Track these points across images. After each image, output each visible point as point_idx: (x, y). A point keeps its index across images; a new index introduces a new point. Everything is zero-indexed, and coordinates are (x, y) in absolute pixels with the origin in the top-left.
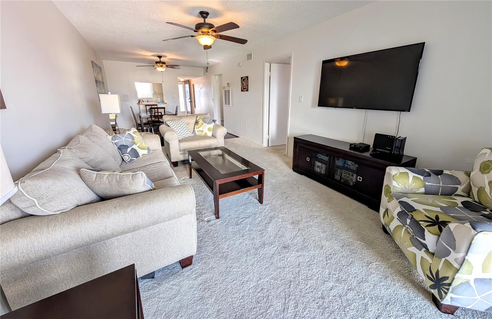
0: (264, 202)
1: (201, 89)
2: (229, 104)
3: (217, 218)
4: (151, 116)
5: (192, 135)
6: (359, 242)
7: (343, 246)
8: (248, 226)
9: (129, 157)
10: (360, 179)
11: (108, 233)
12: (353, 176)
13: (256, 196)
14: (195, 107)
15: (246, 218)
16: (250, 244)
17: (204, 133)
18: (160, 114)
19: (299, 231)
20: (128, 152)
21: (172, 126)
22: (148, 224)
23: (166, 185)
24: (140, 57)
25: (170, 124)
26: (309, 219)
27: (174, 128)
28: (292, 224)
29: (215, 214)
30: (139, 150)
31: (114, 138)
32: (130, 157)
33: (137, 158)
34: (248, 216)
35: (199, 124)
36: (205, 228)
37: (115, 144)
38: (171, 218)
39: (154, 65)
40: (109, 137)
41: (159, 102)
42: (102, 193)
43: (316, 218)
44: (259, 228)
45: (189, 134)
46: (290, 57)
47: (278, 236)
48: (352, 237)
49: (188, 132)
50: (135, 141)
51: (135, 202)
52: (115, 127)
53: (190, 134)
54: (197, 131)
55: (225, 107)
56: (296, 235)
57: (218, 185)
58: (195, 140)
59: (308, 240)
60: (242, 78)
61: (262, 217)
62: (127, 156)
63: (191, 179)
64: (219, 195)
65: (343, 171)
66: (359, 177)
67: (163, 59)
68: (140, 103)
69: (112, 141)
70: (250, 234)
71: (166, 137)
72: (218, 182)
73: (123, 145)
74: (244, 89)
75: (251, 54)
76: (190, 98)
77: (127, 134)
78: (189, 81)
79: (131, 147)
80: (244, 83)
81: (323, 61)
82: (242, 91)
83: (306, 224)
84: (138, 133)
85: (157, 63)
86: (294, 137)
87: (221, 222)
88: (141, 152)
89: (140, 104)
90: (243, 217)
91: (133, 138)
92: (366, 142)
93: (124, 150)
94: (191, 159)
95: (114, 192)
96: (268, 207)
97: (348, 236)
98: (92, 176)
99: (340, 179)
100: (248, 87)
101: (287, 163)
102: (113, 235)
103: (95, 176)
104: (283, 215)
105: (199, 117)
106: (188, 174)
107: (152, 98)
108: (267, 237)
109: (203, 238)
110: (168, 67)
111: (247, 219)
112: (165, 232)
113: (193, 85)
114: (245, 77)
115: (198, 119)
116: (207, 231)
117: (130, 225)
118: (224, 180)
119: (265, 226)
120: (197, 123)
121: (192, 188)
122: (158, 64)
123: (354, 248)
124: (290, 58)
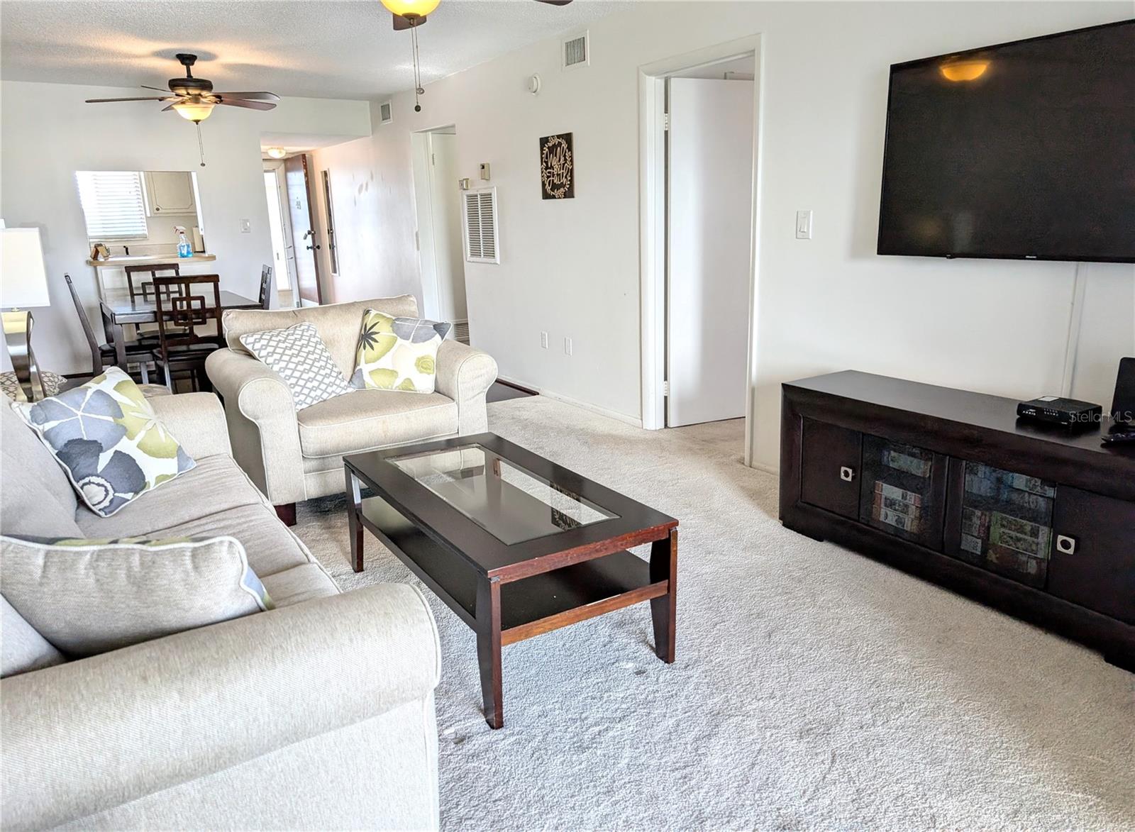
0: (680, 655)
1: (360, 191)
2: (490, 253)
3: (492, 727)
4: (158, 316)
5: (350, 390)
6: (1080, 795)
7: (1016, 812)
8: (627, 753)
9: (107, 491)
10: (1066, 545)
11: (124, 779)
12: (1035, 533)
13: (643, 632)
14: (335, 272)
15: (612, 720)
16: (645, 820)
17: (398, 382)
18: (196, 304)
19: (833, 761)
20: (100, 468)
21: (263, 353)
22: (266, 741)
23: (293, 596)
24: (102, 60)
25: (257, 346)
26: (869, 716)
27: (274, 363)
28: (801, 737)
29: (485, 712)
30: (142, 460)
31: (39, 411)
32: (111, 492)
33: (136, 493)
34: (619, 714)
35: (376, 341)
36: (451, 766)
37: (47, 435)
38: (352, 715)
39: (162, 94)
40: (18, 410)
41: (185, 252)
42: (67, 630)
43: (899, 708)
44: (672, 756)
45: (335, 387)
46: (754, 51)
47: (751, 784)
48: (1049, 776)
49: (332, 379)
50: (128, 420)
51: (216, 657)
52: (27, 367)
53: (341, 387)
54: (371, 373)
55: (474, 269)
56: (824, 777)
57: (498, 588)
58: (366, 411)
59: (873, 797)
60: (544, 141)
61: (677, 715)
62: (98, 485)
63: (359, 575)
64: (502, 630)
65: (997, 515)
66: (1061, 538)
67: (199, 70)
68: (101, 259)
69: (35, 426)
70: (638, 783)
71: (248, 403)
72: (498, 578)
73: (80, 441)
74: (555, 187)
75: (582, 41)
76: (313, 232)
77: (90, 393)
78: (304, 156)
79: (112, 447)
80: (554, 161)
81: (891, 66)
82: (546, 196)
83: (859, 736)
84: (135, 389)
85: (174, 84)
86: (784, 385)
87: (512, 739)
88: (152, 468)
89: (101, 264)
90: (602, 718)
91: (117, 411)
92: (1083, 394)
93: (83, 463)
94: (362, 490)
95: (120, 624)
96: (696, 673)
97: (1032, 775)
98: (26, 560)
99: (982, 552)
100: (571, 181)
101: (755, 495)
102: (142, 788)
103: (40, 561)
104: (761, 703)
105: (373, 313)
106: (345, 553)
107: (144, 237)
108: (707, 793)
109: (449, 805)
110: (221, 101)
111: (619, 725)
112: (323, 774)
113: (326, 174)
114: (559, 137)
115: (370, 321)
116: (460, 779)
117: (204, 743)
118: (522, 567)
119: (696, 750)
120: (366, 337)
121: (423, 597)
122: (183, 92)
123: (1058, 817)
124: (754, 55)
